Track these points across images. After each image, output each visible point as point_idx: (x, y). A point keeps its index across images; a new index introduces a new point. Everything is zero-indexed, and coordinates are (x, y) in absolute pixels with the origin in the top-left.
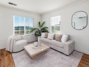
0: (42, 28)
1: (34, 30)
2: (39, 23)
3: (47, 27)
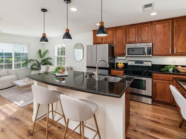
0: (42, 59)
1: (29, 62)
2: (40, 51)
3: (50, 57)
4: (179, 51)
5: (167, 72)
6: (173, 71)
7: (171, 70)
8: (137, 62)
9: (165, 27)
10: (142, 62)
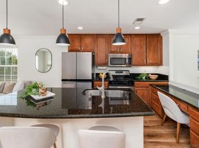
4: (151, 62)
5: (141, 80)
6: (146, 78)
7: (144, 78)
8: (117, 72)
9: (141, 41)
10: (121, 72)
